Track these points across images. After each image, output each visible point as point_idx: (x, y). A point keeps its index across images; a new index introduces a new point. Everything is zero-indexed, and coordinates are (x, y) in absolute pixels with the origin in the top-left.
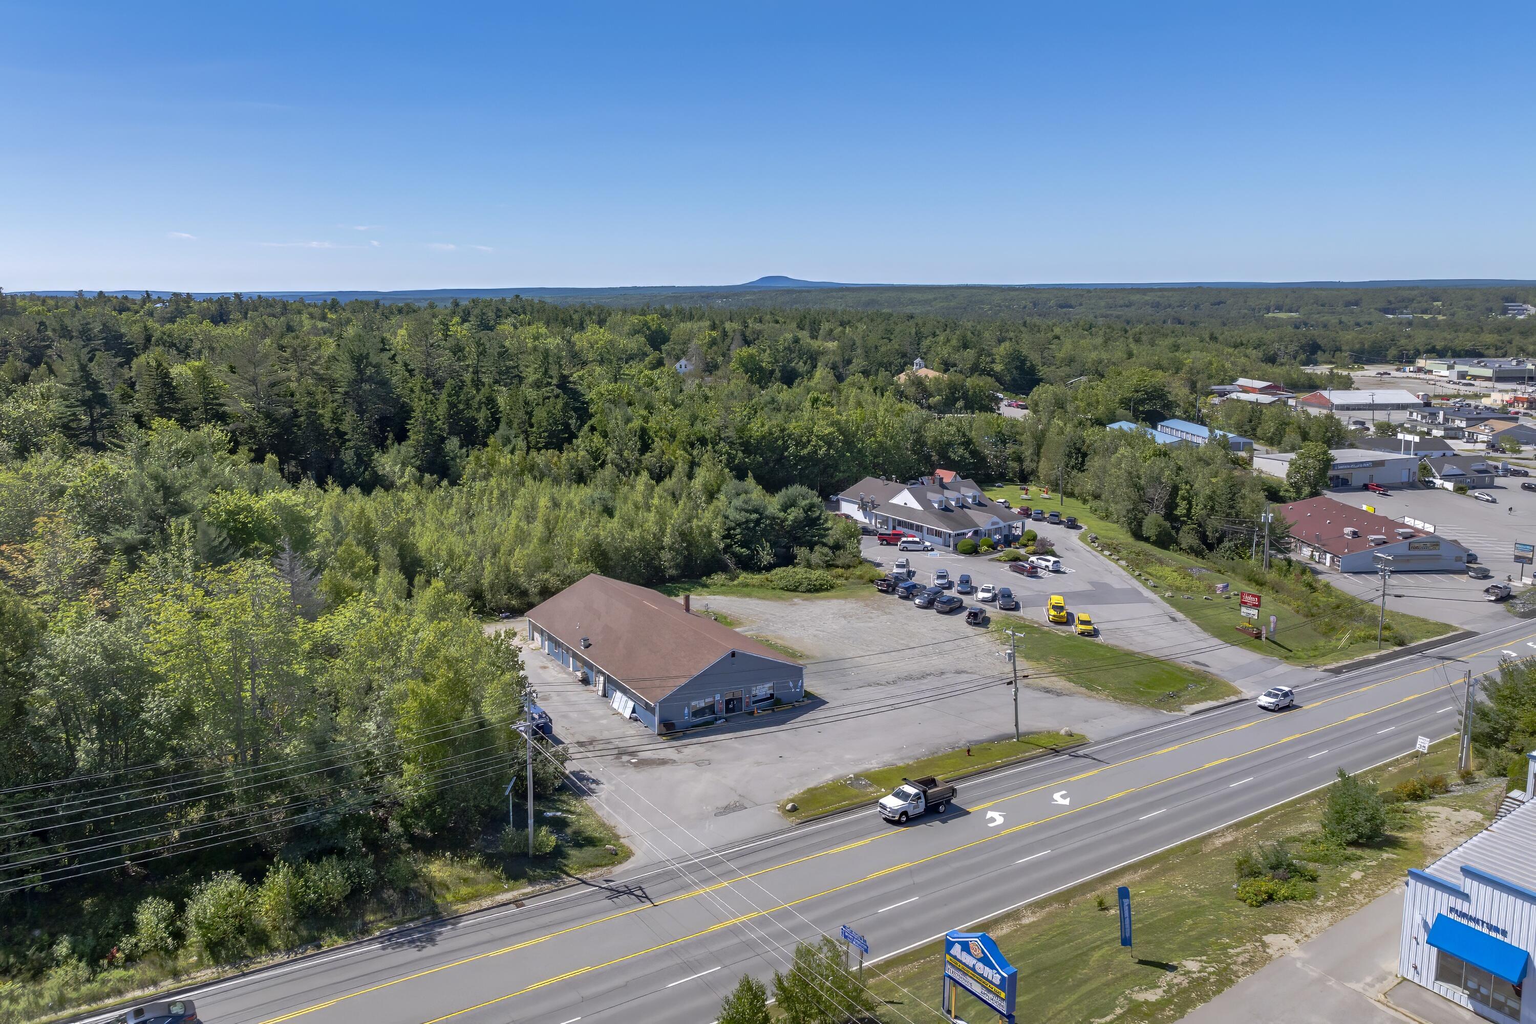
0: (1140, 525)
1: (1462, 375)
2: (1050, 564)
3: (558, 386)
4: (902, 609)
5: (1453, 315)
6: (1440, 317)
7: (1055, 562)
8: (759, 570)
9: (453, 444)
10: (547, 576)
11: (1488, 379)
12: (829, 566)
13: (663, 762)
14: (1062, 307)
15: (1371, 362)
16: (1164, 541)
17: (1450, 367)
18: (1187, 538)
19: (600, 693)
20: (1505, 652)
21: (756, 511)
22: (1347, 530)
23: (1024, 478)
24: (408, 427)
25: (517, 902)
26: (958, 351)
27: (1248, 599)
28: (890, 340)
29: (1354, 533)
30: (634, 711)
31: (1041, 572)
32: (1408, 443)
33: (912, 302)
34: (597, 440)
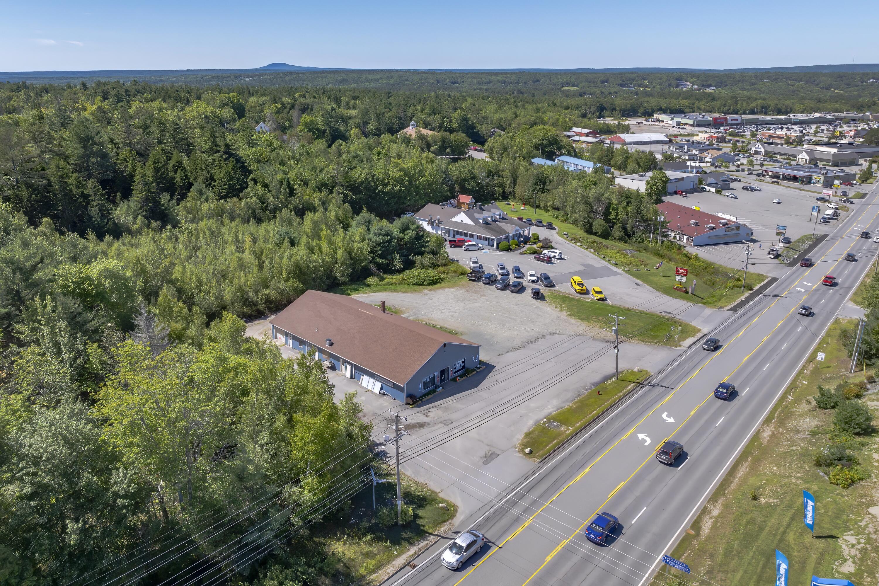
0: (591, 226)
1: (679, 123)
2: (557, 255)
3: (225, 153)
4: (489, 292)
5: (654, 87)
6: (648, 89)
7: (560, 253)
8: (394, 272)
9: (165, 198)
10: (268, 291)
11: (691, 125)
12: (435, 266)
13: (421, 425)
14: (453, 83)
15: (631, 116)
16: (606, 235)
17: (672, 119)
18: (617, 232)
19: (348, 375)
20: (799, 289)
21: (387, 235)
22: (693, 222)
23: (505, 197)
24: (133, 188)
25: (410, 564)
26: (430, 115)
27: (681, 271)
28: (391, 110)
29: (697, 223)
30: (382, 389)
31: (553, 260)
32: (692, 167)
33: (368, 81)
34: (260, 190)
